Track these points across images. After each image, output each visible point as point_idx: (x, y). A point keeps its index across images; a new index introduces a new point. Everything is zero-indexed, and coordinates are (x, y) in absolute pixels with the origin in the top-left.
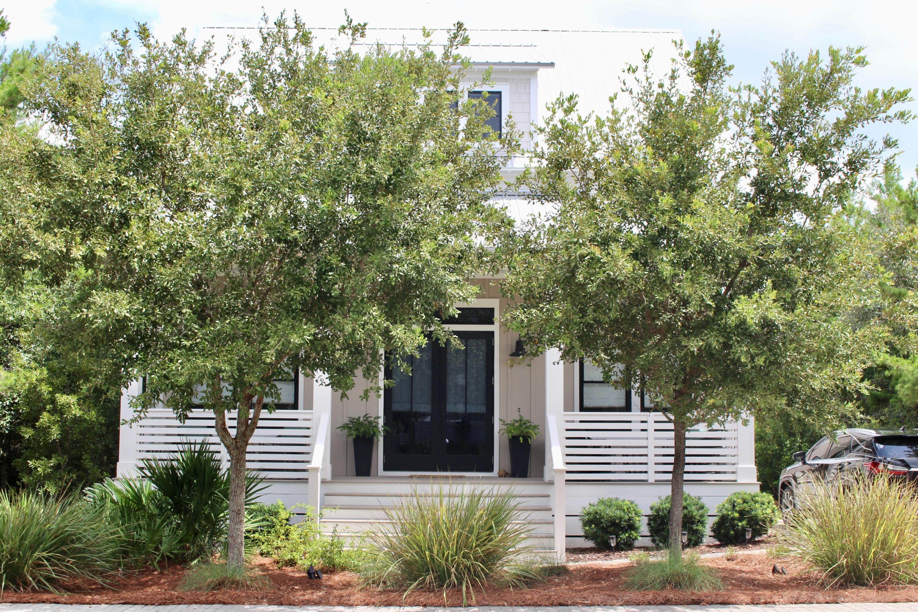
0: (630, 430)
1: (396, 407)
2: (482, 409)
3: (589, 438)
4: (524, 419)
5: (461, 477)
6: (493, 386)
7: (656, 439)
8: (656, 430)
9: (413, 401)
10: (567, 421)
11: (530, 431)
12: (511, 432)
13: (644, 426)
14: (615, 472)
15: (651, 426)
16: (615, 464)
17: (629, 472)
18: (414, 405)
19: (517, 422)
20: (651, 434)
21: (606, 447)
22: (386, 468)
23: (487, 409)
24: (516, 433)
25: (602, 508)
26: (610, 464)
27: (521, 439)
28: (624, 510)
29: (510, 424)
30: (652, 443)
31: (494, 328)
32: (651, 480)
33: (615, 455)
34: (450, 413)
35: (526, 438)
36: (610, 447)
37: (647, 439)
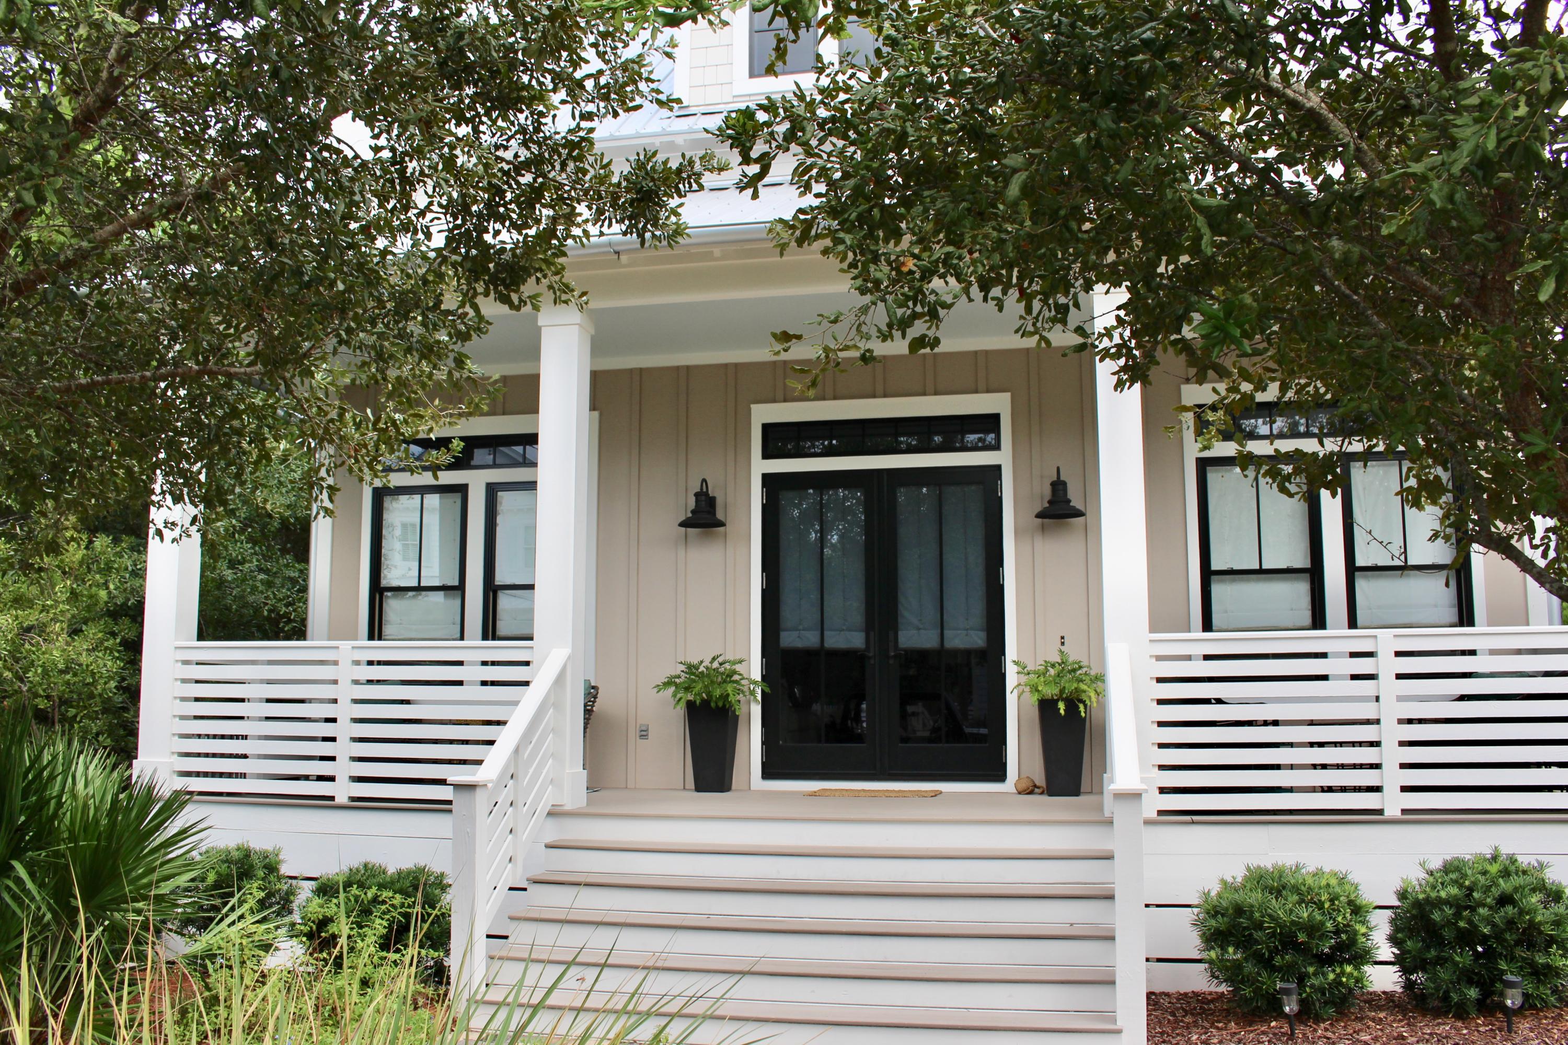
0: (1325, 678)
1: (789, 639)
2: (978, 640)
3: (1219, 701)
4: (1071, 660)
5: (937, 794)
6: (1002, 588)
7: (1400, 699)
8: (1399, 676)
9: (825, 626)
10: (1159, 658)
11: (1083, 687)
12: (1037, 691)
13: (1363, 666)
14: (1290, 790)
15: (1387, 665)
16: (1292, 767)
17: (1330, 789)
18: (826, 633)
19: (1053, 666)
20: (1388, 686)
21: (1266, 723)
22: (768, 773)
23: (989, 639)
24: (1050, 691)
25: (1255, 898)
26: (1277, 767)
27: (1061, 706)
28: (1320, 905)
29: (1035, 672)
30: (1390, 711)
31: (1002, 458)
32: (1392, 811)
33: (1291, 745)
34: (906, 650)
35: (1073, 702)
36: (1275, 723)
37: (1377, 699)
